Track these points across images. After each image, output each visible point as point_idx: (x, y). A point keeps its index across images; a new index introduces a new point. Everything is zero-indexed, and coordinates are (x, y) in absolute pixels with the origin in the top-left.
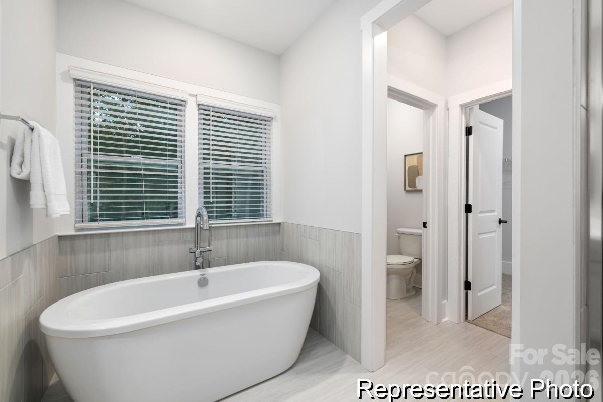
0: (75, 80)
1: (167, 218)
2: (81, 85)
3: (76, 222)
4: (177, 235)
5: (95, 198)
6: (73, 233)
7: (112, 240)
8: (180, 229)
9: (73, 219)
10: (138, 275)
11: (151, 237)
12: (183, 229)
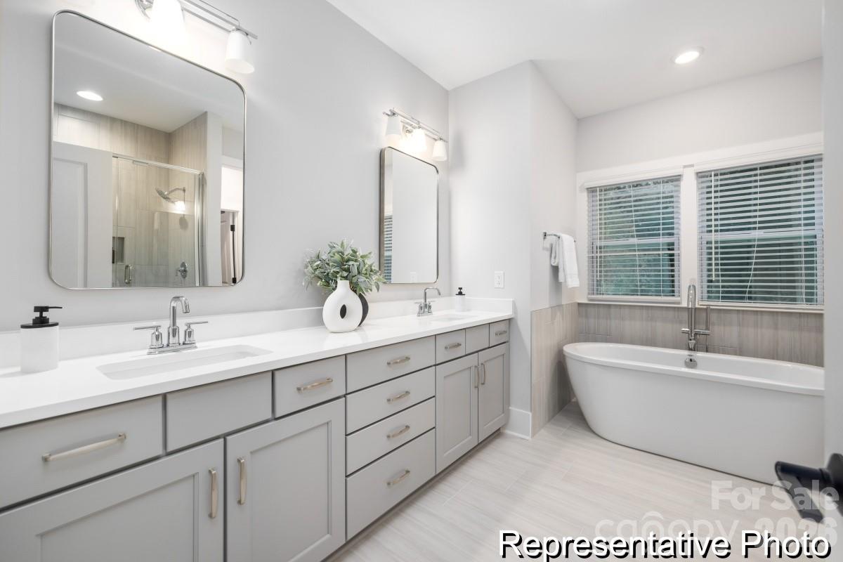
0: (587, 189)
1: (661, 295)
2: (591, 190)
3: (589, 294)
4: (671, 314)
5: (600, 276)
6: (586, 302)
7: (613, 310)
8: (675, 308)
9: (586, 291)
10: (632, 342)
11: (644, 311)
12: (678, 308)
